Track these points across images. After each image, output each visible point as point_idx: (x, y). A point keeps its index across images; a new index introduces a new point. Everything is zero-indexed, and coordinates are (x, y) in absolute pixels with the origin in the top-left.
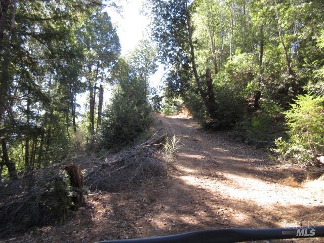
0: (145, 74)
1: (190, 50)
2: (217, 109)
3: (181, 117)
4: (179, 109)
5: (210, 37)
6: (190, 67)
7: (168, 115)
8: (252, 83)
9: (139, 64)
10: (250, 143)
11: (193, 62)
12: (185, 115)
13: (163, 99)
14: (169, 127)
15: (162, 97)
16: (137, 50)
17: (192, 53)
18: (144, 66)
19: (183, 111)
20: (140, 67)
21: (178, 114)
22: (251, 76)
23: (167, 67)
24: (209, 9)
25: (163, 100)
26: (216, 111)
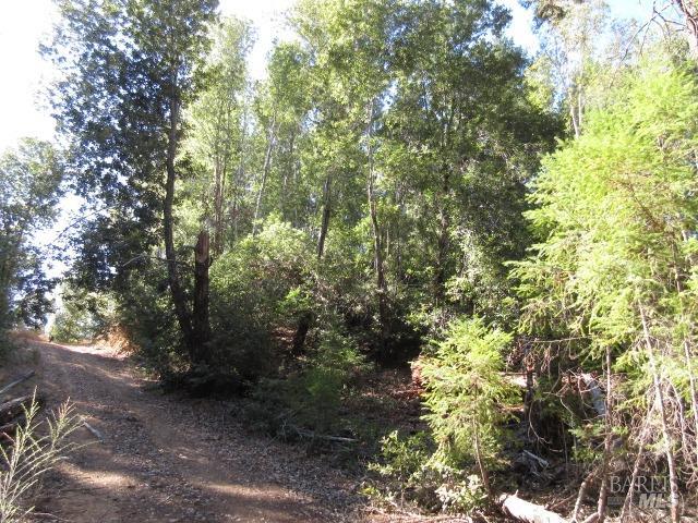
0: (20, 222)
1: (165, 181)
2: (208, 340)
3: (101, 353)
4: (102, 329)
5: (215, 174)
6: (157, 220)
7: (66, 341)
8: (298, 291)
9: (9, 196)
10: (292, 439)
11: (168, 211)
12: (113, 347)
13: (58, 286)
14: (60, 375)
15: (56, 281)
16: (11, 157)
17: (169, 187)
18: (23, 203)
19: (110, 336)
20: (11, 202)
21: (94, 343)
22: (296, 276)
23: (89, 206)
24: (222, 113)
25: (58, 289)
26: (209, 343)
